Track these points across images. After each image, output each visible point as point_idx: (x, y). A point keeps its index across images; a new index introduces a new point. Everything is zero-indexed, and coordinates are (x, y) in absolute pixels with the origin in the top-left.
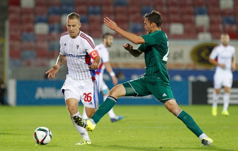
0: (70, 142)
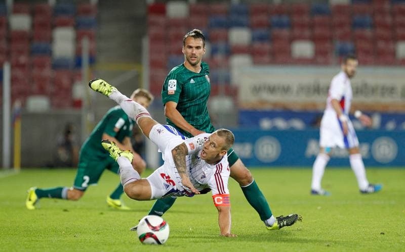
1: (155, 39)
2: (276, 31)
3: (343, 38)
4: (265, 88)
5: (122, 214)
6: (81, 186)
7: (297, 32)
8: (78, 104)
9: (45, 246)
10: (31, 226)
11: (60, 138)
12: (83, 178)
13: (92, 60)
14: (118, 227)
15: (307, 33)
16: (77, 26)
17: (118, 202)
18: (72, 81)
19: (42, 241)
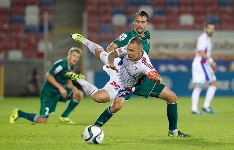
0: (147, 133)
1: (91, 13)
2: (169, 8)
3: (212, 12)
4: (162, 45)
5: (69, 126)
6: (45, 115)
7: (183, 8)
8: (41, 55)
9: (19, 147)
10: (11, 134)
11: (30, 78)
12: (45, 109)
13: (50, 27)
14: (67, 135)
15: (189, 9)
16: (40, 5)
17: (67, 119)
18: (38, 40)
19: (18, 144)
